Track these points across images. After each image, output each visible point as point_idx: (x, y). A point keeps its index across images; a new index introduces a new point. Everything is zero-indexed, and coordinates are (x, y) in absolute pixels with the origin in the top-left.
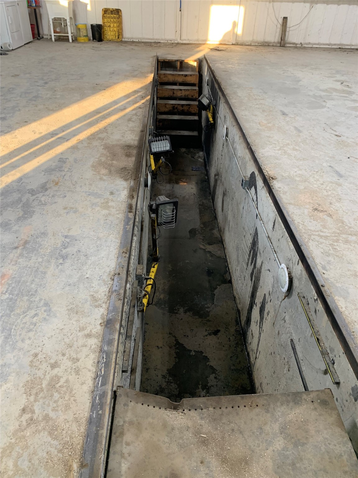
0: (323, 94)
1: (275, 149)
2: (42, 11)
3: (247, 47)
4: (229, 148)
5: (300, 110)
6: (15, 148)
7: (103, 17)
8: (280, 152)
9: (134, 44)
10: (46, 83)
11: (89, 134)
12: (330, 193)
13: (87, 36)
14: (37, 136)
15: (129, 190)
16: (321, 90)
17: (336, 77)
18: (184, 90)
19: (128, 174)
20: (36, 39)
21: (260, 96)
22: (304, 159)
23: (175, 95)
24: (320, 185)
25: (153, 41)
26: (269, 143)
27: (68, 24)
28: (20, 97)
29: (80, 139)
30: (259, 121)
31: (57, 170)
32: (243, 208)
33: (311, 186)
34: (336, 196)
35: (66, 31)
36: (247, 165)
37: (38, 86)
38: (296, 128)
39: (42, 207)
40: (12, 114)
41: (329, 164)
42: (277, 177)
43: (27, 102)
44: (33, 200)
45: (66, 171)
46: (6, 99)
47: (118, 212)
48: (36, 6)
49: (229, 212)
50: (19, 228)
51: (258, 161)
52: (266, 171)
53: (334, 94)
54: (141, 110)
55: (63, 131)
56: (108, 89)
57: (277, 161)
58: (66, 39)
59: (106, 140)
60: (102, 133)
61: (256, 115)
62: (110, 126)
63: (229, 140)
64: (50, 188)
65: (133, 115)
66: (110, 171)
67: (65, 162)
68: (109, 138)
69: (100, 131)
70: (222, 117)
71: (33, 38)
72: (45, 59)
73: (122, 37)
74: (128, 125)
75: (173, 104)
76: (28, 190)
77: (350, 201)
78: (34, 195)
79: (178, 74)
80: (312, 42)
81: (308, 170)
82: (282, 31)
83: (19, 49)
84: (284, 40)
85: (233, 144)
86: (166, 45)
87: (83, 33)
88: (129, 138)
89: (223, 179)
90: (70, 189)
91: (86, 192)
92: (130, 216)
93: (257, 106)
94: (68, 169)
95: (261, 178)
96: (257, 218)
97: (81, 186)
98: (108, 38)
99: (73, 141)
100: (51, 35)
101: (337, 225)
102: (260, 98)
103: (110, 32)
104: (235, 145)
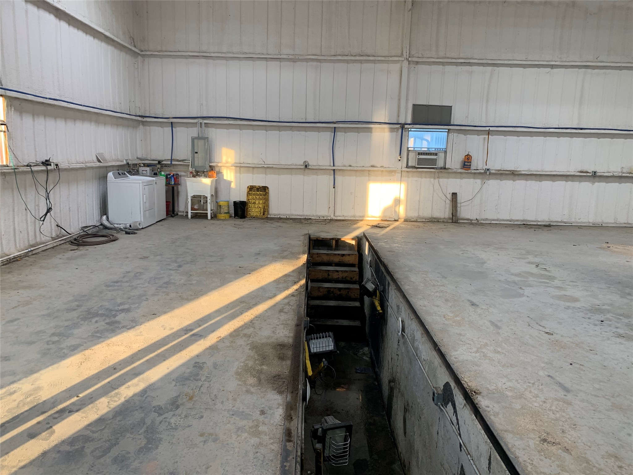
0: (517, 279)
1: (470, 350)
2: (181, 188)
3: (413, 223)
4: (407, 347)
5: (492, 300)
6: (139, 349)
7: (248, 194)
8: (477, 355)
9: (281, 221)
10: (180, 266)
11: (232, 330)
12: (558, 415)
13: (228, 213)
14: (167, 332)
15: (285, 407)
16: (512, 274)
17: (528, 258)
18: (342, 271)
19: (283, 384)
20: (170, 216)
21: (438, 282)
22: (511, 366)
23: (330, 277)
24: (541, 403)
25: (302, 218)
26: (462, 343)
27: (209, 201)
28: (149, 283)
29: (220, 337)
30: (443, 314)
31: (192, 379)
32: (438, 433)
33: (531, 406)
34: (568, 420)
35: (205, 208)
36: (438, 372)
37: (170, 270)
38: (492, 323)
39: (172, 433)
40: (137, 304)
41: (546, 373)
42: (481, 390)
43: (157, 289)
44: (160, 423)
45: (203, 380)
46: (132, 286)
47: (272, 441)
48: (175, 184)
49: (415, 437)
50: (139, 465)
51: (453, 367)
52: (465, 383)
53: (531, 279)
54: (294, 298)
55: (200, 326)
56: (253, 273)
57: (476, 368)
58: (205, 216)
59: (253, 337)
60: (248, 328)
61: (438, 306)
62: (257, 319)
63: (407, 336)
64: (182, 404)
65: (285, 305)
66: (260, 380)
67: (201, 368)
68: (256, 335)
69: (246, 326)
70: (393, 307)
71: (167, 215)
72: (179, 238)
73: (268, 214)
74: (279, 317)
75: (328, 288)
76: (154, 407)
77: (590, 428)
78: (162, 415)
79: (334, 254)
80: (489, 217)
81: (520, 381)
82: (453, 207)
83: (149, 228)
84: (456, 216)
85: (414, 342)
86: (318, 222)
87: (225, 209)
88: (281, 334)
89: (402, 388)
90: (208, 407)
91: (229, 410)
92: (288, 448)
93: (437, 294)
94: (205, 378)
95: (460, 391)
96: (461, 450)
97: (222, 402)
98: (252, 215)
99: (212, 339)
100: (187, 212)
101: (581, 465)
102: (439, 284)
103: (254, 209)
104: (416, 344)
